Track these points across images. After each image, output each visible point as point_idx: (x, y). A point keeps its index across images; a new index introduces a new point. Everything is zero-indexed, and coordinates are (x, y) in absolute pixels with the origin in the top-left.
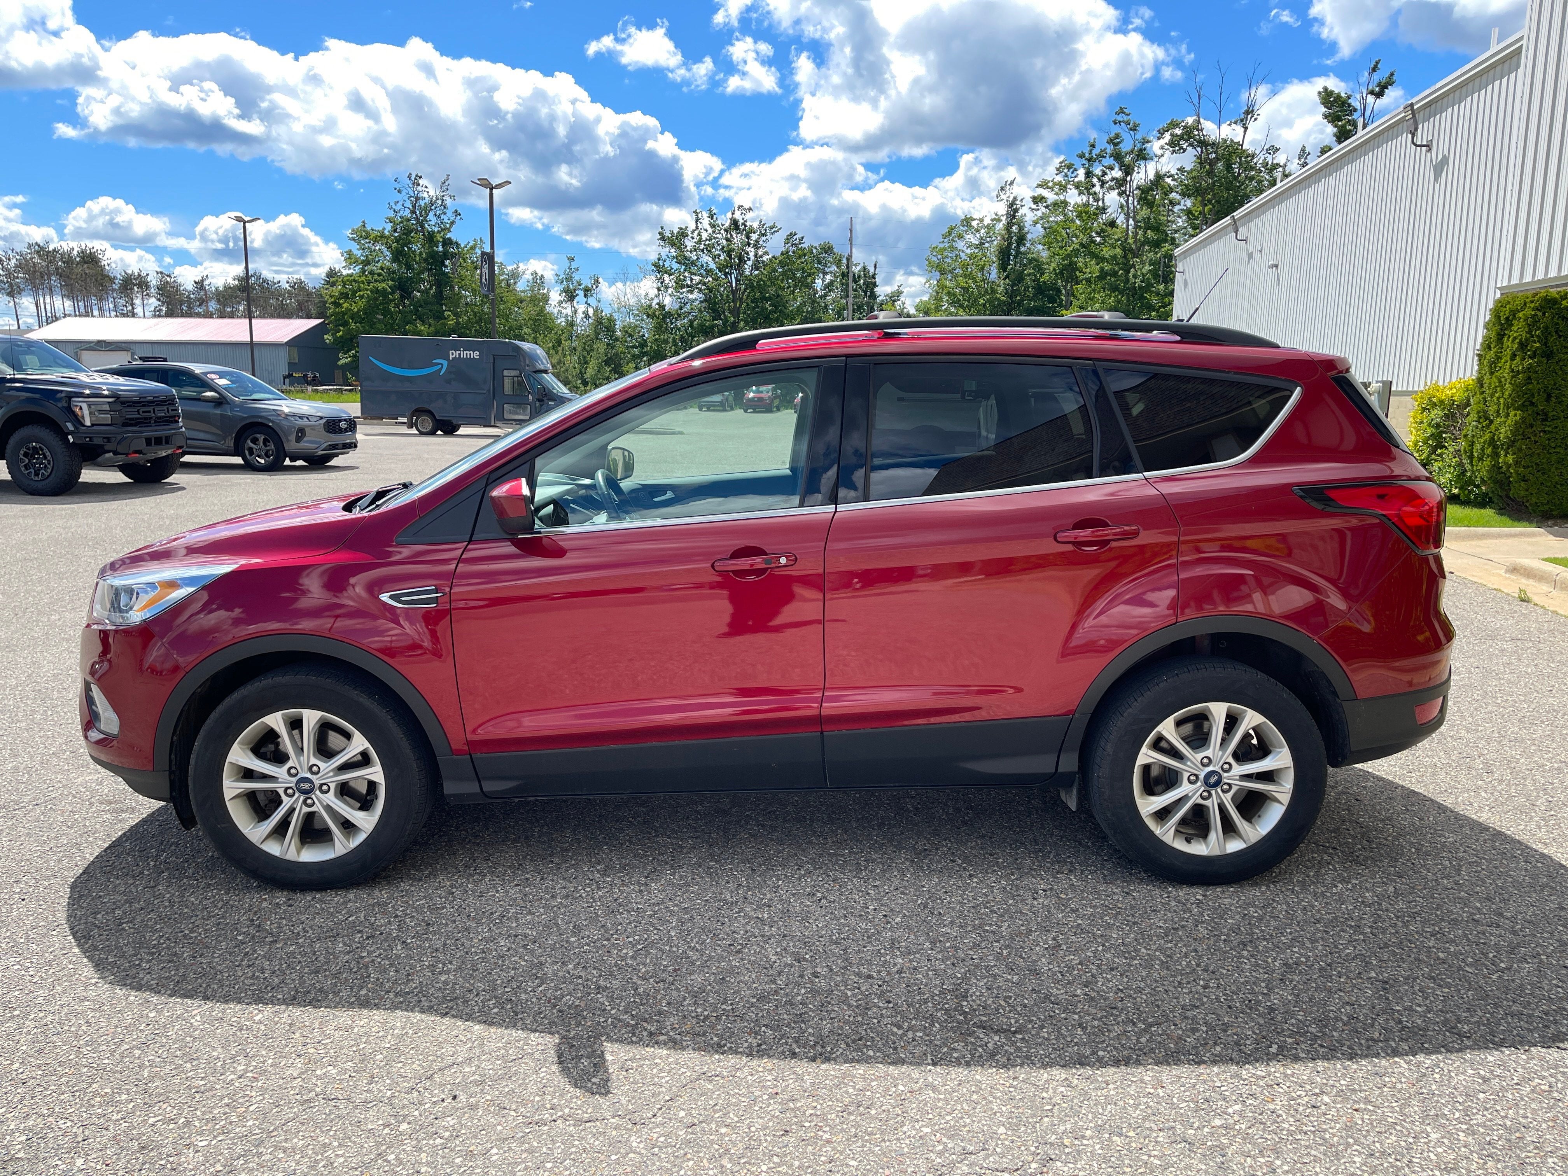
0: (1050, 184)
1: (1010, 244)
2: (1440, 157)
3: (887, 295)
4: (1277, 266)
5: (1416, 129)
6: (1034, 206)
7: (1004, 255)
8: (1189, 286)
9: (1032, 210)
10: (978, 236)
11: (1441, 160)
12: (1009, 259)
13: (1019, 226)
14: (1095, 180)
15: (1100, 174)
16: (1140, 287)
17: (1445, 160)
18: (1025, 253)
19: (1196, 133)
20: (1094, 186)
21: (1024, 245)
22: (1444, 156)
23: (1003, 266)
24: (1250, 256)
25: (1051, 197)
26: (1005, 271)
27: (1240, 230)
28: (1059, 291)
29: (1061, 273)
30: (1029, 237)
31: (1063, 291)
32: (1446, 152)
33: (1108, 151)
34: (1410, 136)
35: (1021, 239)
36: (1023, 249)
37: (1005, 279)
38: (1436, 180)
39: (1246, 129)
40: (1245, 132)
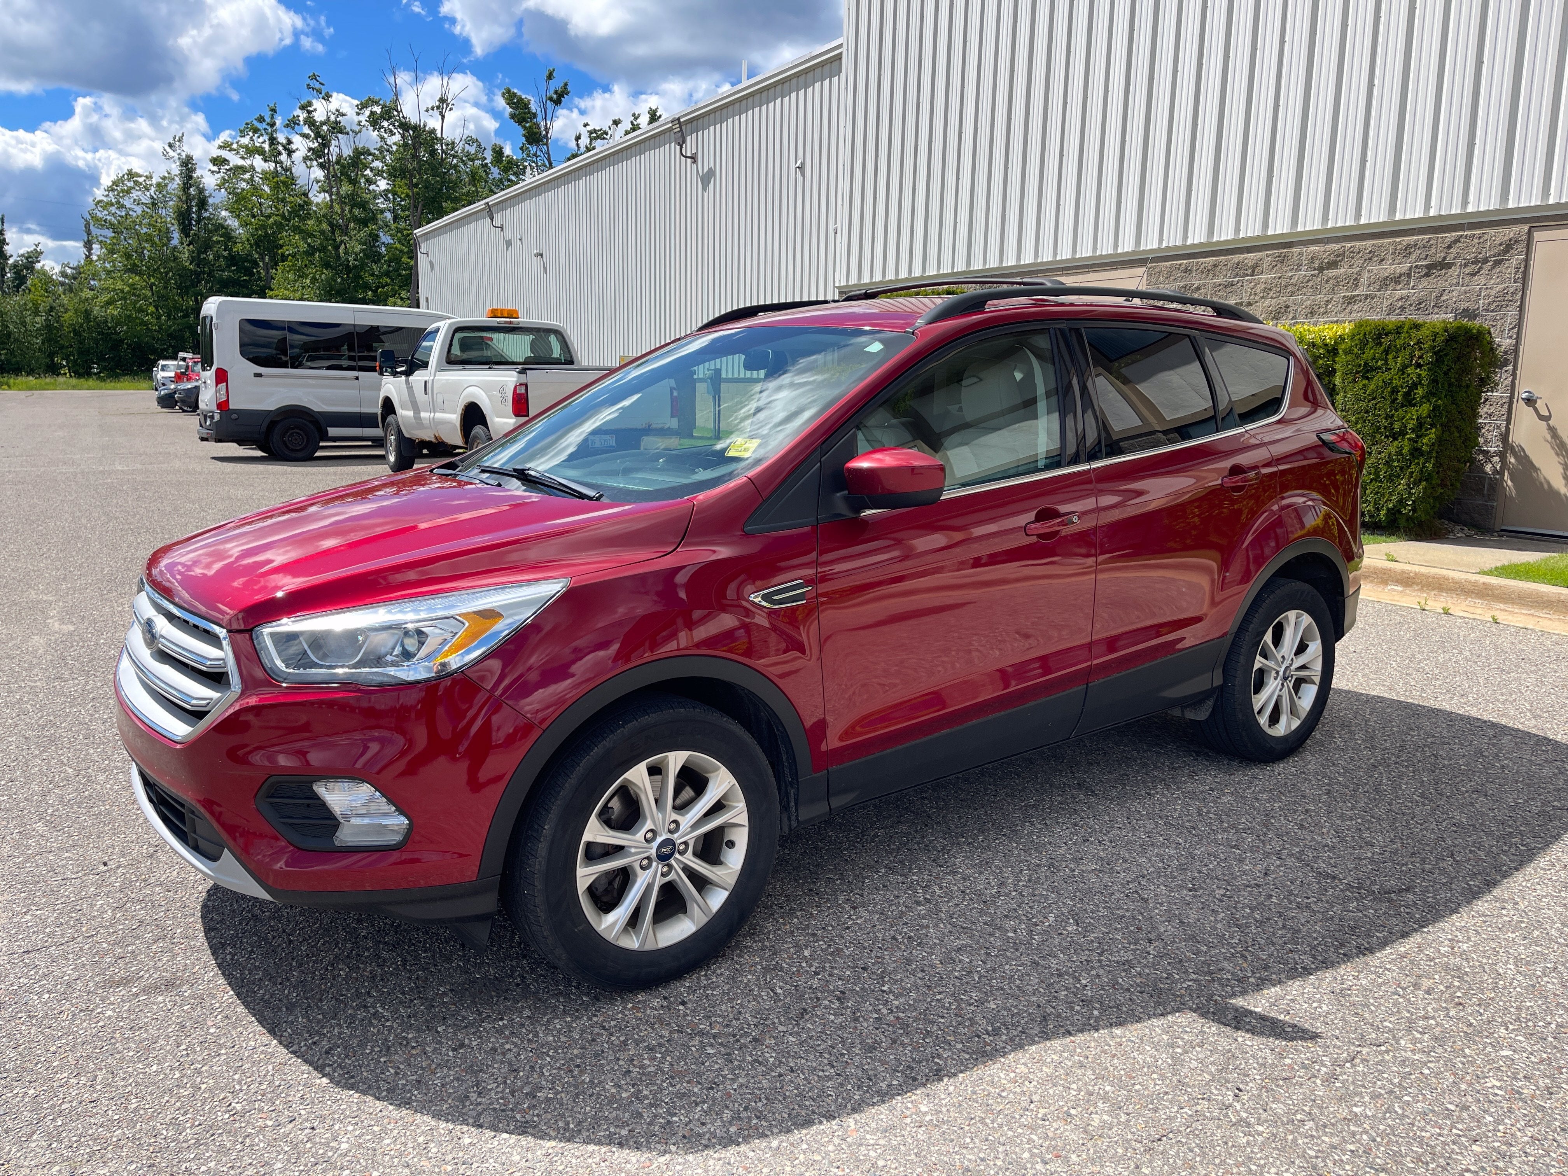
0: (235, 146)
1: (189, 208)
2: (706, 169)
3: (23, 255)
4: (542, 255)
5: (684, 142)
6: (215, 168)
7: (184, 219)
8: (437, 268)
9: (213, 172)
10: (148, 194)
11: (708, 172)
12: (191, 224)
13: (198, 187)
14: (280, 148)
15: (284, 142)
16: (355, 267)
17: (711, 173)
18: (209, 219)
19: (396, 113)
20: (280, 154)
21: (207, 210)
22: (710, 169)
23: (185, 230)
24: (509, 243)
25: (235, 160)
26: (187, 236)
27: (496, 216)
28: (255, 264)
29: (257, 244)
30: (211, 201)
31: (261, 264)
32: (712, 165)
33: (301, 118)
34: (678, 147)
35: (203, 203)
36: (206, 215)
37: (188, 245)
38: (704, 189)
39: (443, 117)
40: (443, 119)
